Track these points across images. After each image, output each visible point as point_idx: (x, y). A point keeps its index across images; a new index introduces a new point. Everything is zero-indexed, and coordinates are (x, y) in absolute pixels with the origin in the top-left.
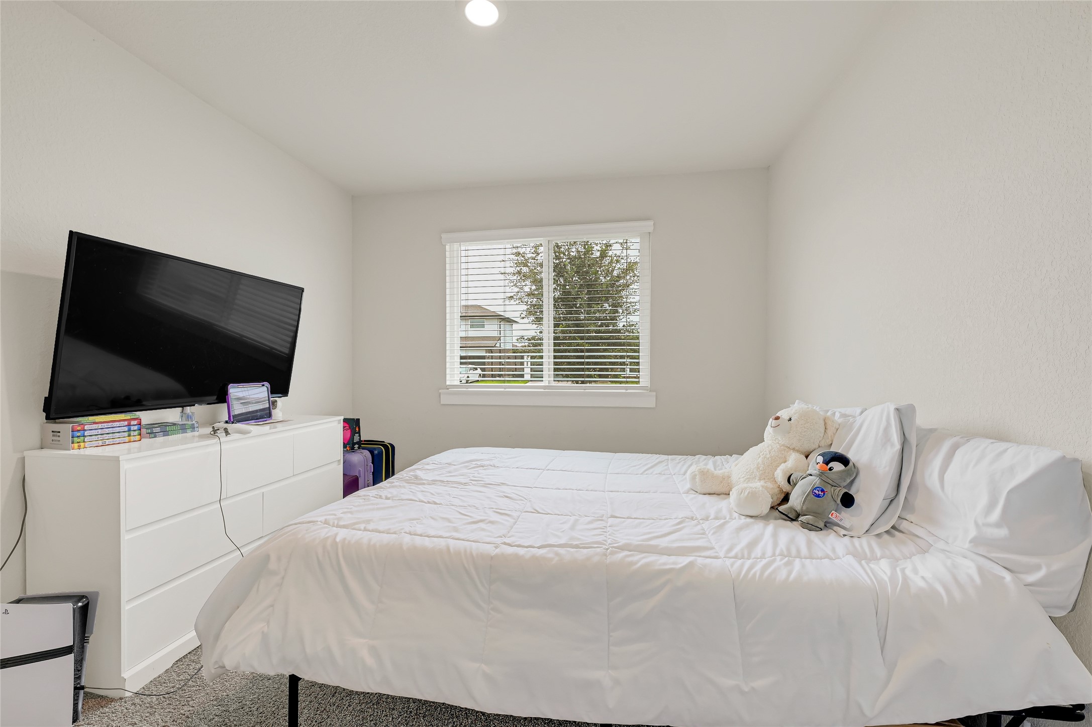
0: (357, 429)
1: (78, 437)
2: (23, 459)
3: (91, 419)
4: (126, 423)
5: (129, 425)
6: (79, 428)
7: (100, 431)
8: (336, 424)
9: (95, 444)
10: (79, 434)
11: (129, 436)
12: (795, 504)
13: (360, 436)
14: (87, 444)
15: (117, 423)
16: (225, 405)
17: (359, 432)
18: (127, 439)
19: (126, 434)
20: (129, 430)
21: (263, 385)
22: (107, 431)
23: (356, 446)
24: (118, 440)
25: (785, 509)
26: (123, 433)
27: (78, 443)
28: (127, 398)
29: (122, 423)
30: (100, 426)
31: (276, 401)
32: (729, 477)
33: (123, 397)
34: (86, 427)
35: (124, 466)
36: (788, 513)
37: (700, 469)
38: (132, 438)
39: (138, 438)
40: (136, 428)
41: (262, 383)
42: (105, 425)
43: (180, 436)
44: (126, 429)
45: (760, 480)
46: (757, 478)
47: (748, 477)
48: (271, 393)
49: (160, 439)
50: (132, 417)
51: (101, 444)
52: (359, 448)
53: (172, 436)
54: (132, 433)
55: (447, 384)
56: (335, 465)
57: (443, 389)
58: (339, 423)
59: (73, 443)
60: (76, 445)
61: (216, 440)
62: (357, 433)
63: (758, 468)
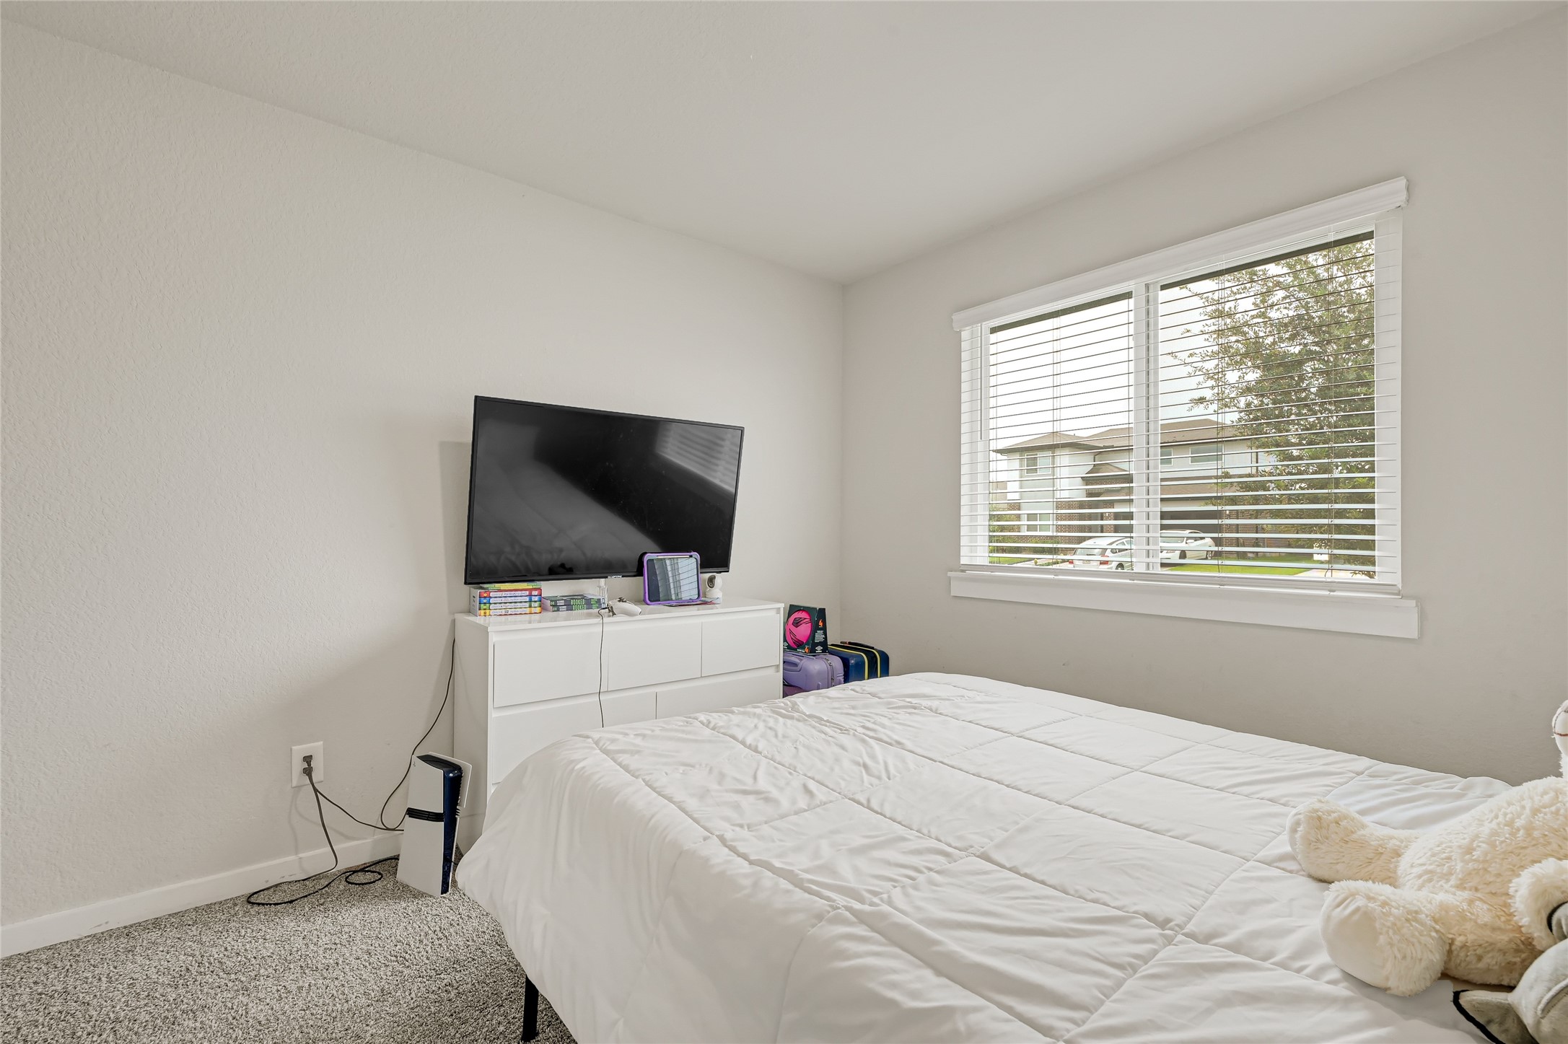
0: (821, 624)
1: (485, 603)
2: (454, 622)
3: (498, 586)
4: (527, 593)
5: (530, 595)
6: (485, 595)
7: (503, 599)
8: (773, 613)
9: (499, 612)
10: (485, 601)
11: (530, 607)
12: (1523, 1003)
13: (825, 634)
14: (491, 611)
15: (520, 592)
16: (642, 578)
17: (824, 629)
18: (528, 610)
19: (527, 605)
20: (530, 601)
21: (691, 556)
22: (510, 600)
23: (819, 649)
24: (519, 611)
25: (1481, 1003)
26: (524, 604)
27: (485, 609)
28: (563, 566)
29: (523, 592)
30: (504, 594)
31: (715, 577)
32: (1397, 854)
33: (559, 563)
34: (492, 595)
35: (493, 638)
36: (1489, 1022)
37: (1317, 811)
38: (533, 610)
39: (538, 610)
40: (536, 599)
41: (689, 554)
42: (508, 594)
43: (585, 611)
44: (527, 599)
45: (1461, 886)
46: (1453, 881)
47: (1431, 868)
48: (701, 568)
49: (563, 613)
50: (534, 587)
51: (504, 613)
52: (824, 651)
53: (576, 611)
54: (533, 604)
55: (962, 563)
56: (771, 671)
57: (956, 571)
58: (778, 611)
59: (480, 609)
60: (482, 612)
61: (598, 620)
62: (820, 629)
63: (1469, 850)
